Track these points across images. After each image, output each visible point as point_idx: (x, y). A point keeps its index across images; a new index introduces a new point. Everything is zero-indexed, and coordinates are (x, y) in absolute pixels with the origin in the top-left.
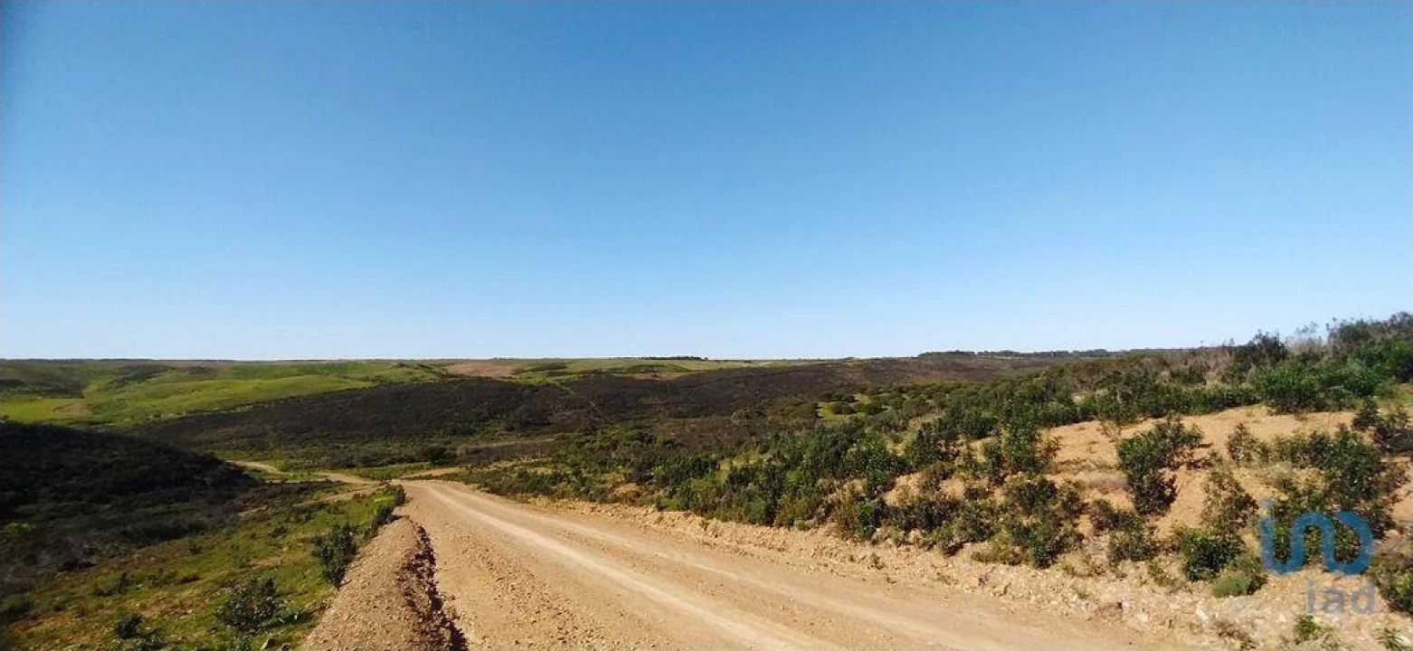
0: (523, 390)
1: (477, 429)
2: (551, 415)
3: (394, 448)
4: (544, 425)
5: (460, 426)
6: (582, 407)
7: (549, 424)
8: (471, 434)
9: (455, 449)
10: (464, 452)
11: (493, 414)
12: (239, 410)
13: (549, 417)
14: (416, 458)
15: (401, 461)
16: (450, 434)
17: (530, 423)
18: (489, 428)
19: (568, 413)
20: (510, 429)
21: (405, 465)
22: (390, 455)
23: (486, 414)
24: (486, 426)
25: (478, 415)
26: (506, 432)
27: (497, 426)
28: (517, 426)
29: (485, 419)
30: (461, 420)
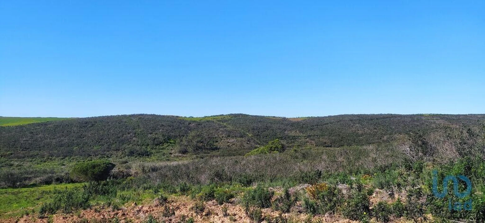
0: (190, 124)
2: (217, 142)
4: (213, 149)
5: (138, 148)
6: (242, 137)
7: (217, 149)
8: (148, 155)
11: (167, 140)
13: (216, 144)
16: (128, 156)
17: (200, 148)
18: (165, 151)
19: (232, 140)
20: (184, 152)
23: (161, 139)
24: (161, 149)
25: (154, 140)
26: (180, 154)
27: (172, 149)
28: (190, 149)
29: (160, 143)
30: (139, 143)
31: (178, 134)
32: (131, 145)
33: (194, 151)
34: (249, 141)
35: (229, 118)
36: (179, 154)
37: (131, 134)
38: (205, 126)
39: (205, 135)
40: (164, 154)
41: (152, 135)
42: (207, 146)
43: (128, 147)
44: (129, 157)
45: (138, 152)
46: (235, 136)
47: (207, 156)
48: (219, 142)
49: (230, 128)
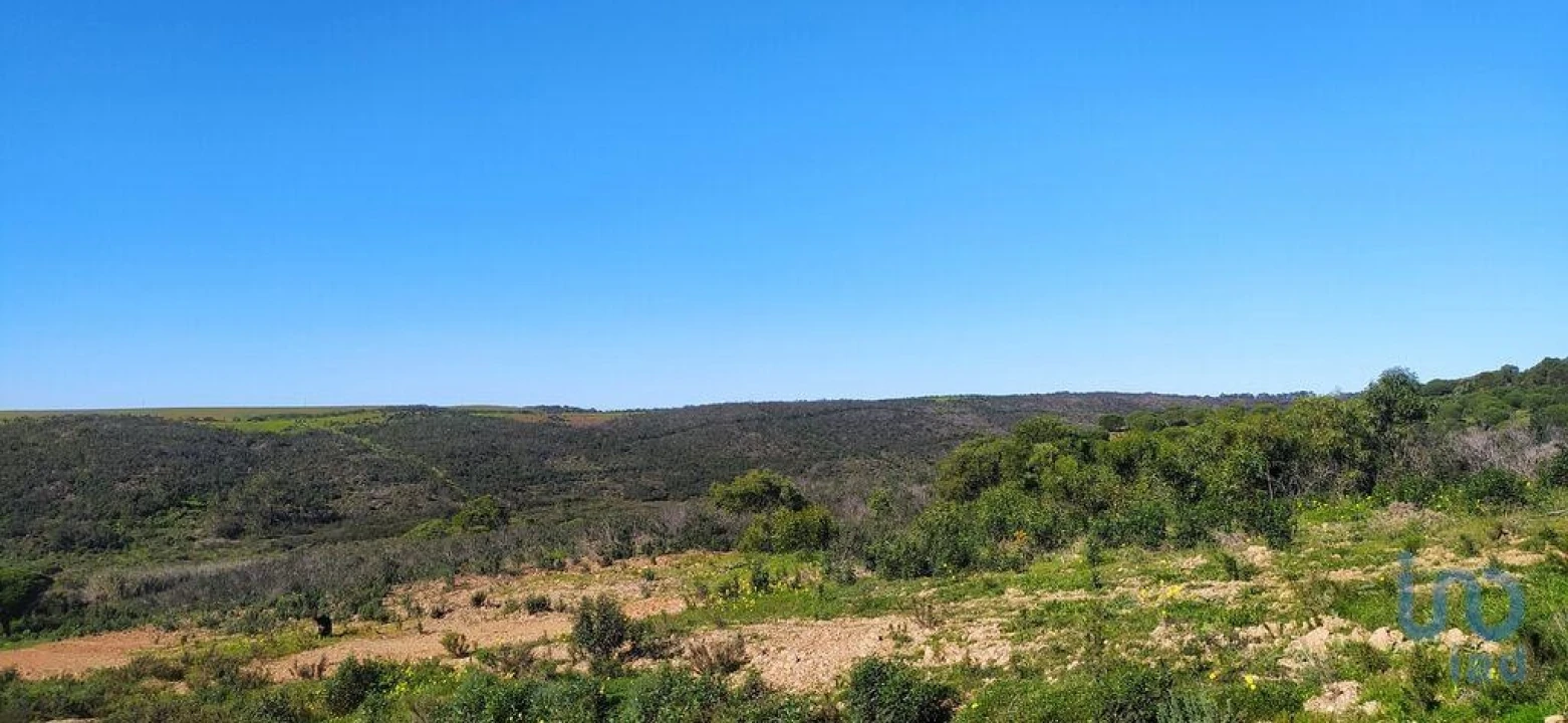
0: (250, 443)
1: (135, 533)
2: (337, 497)
4: (325, 521)
5: (85, 526)
6: (414, 479)
7: (335, 518)
8: (120, 547)
9: (79, 585)
10: (111, 591)
11: (178, 498)
17: (284, 518)
18: (171, 532)
19: (384, 491)
20: (234, 532)
23: (159, 494)
24: (161, 526)
25: (136, 500)
26: (222, 540)
27: (193, 527)
28: (252, 523)
29: (157, 510)
30: (88, 512)
31: (214, 479)
32: (59, 520)
33: (265, 527)
34: (435, 491)
35: (382, 420)
36: (218, 541)
37: (59, 483)
38: (301, 451)
39: (302, 479)
40: (169, 543)
41: (127, 484)
42: (307, 512)
43: (52, 525)
44: (60, 553)
45: (87, 540)
46: (396, 479)
47: (305, 541)
48: (344, 498)
49: (381, 451)
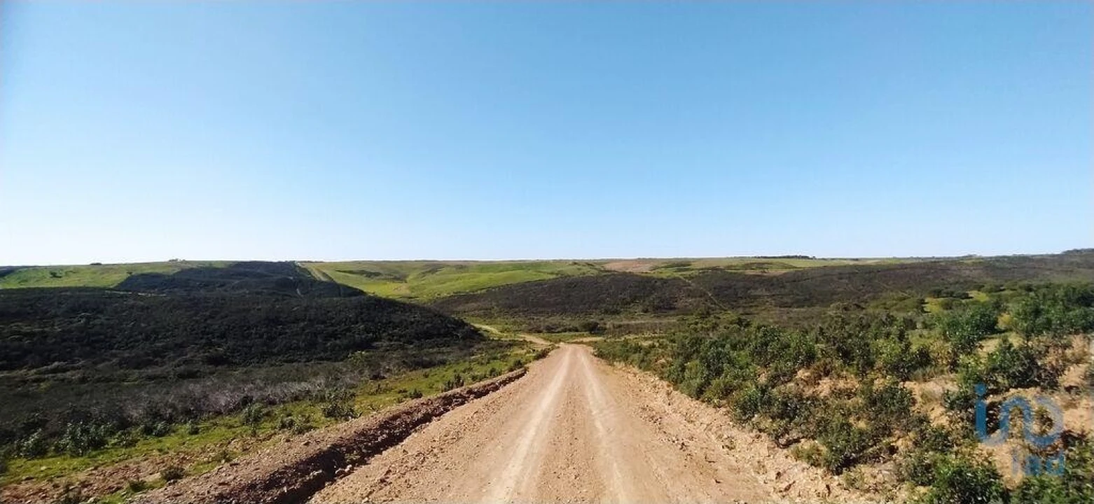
0: (656, 282)
1: (622, 310)
2: (676, 301)
3: (567, 321)
4: (671, 309)
5: (611, 307)
6: (701, 296)
7: (674, 308)
8: (618, 314)
9: (605, 324)
10: (611, 326)
11: (633, 300)
12: (479, 292)
13: (675, 304)
14: (579, 328)
15: (570, 330)
16: (604, 313)
17: (660, 307)
18: (631, 310)
19: (690, 301)
20: (646, 311)
21: (572, 333)
22: (563, 326)
23: (629, 299)
24: (629, 308)
25: (623, 300)
26: (642, 313)
27: (636, 309)
29: (628, 303)
30: (611, 303)
32: (605, 305)
33: (654, 310)
34: (706, 300)
37: (605, 295)
40: (630, 313)
41: (621, 295)
42: (667, 305)
43: (603, 306)
44: (604, 315)
45: (610, 311)
47: (665, 315)
48: (678, 302)
